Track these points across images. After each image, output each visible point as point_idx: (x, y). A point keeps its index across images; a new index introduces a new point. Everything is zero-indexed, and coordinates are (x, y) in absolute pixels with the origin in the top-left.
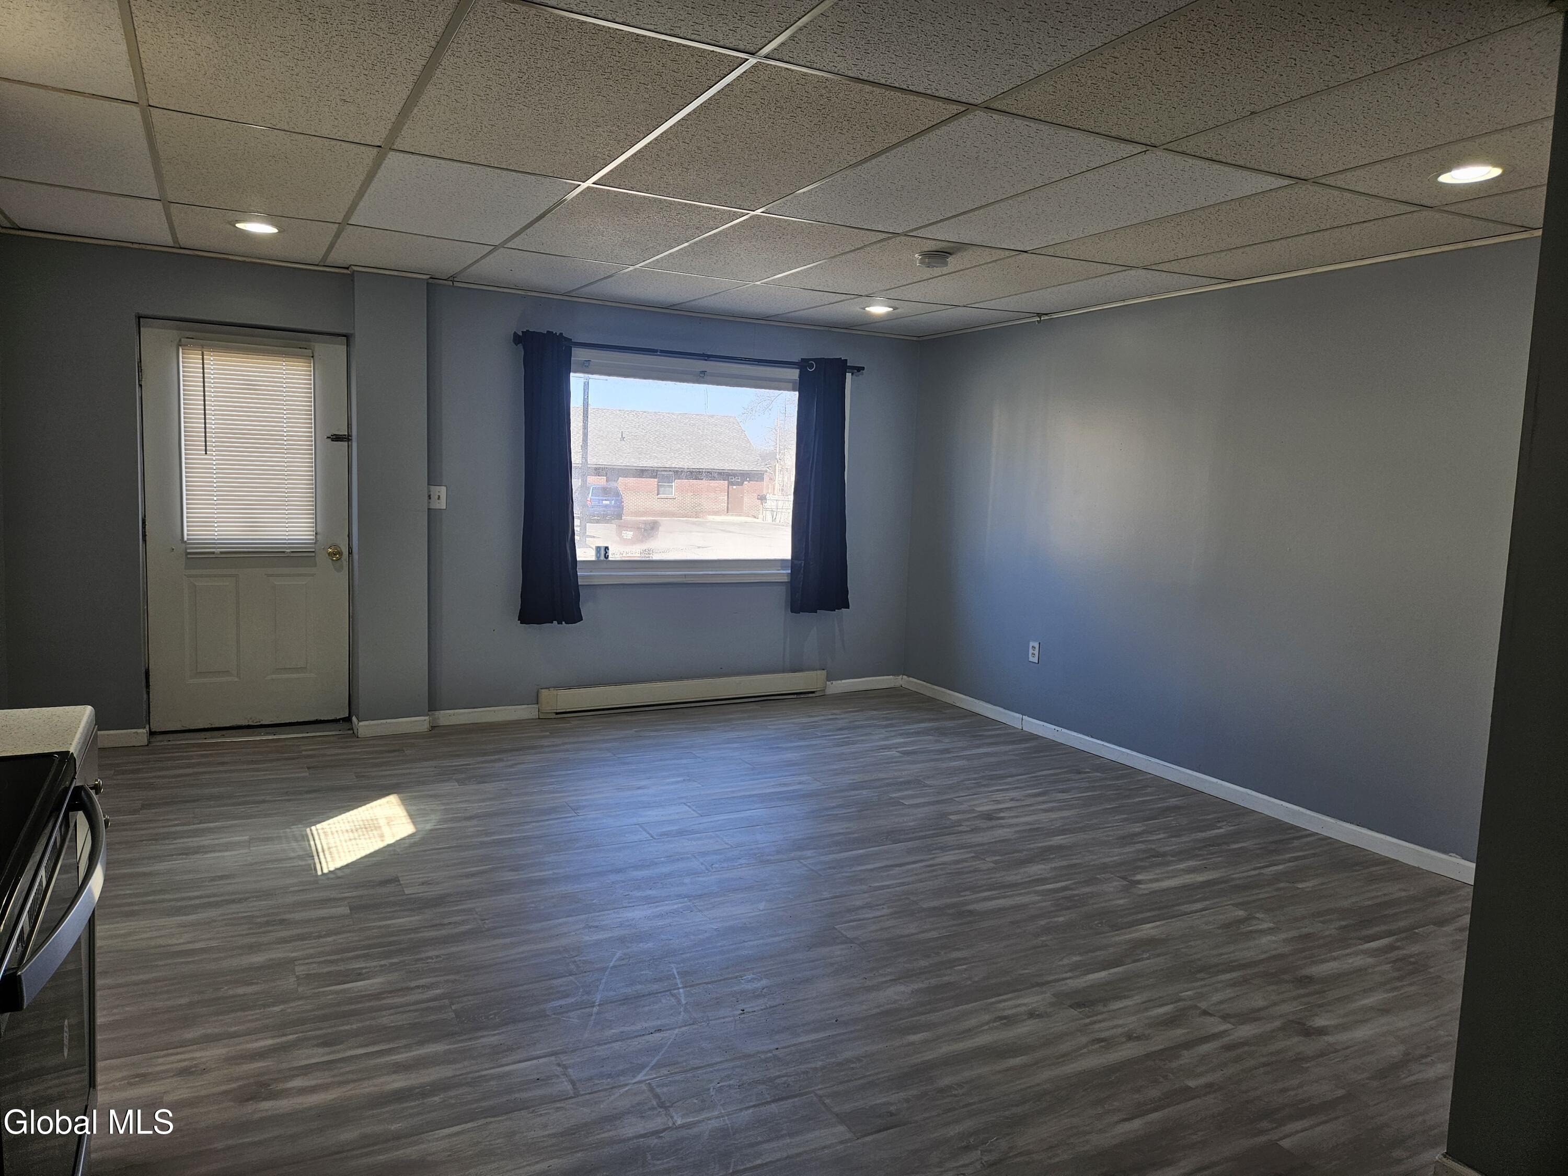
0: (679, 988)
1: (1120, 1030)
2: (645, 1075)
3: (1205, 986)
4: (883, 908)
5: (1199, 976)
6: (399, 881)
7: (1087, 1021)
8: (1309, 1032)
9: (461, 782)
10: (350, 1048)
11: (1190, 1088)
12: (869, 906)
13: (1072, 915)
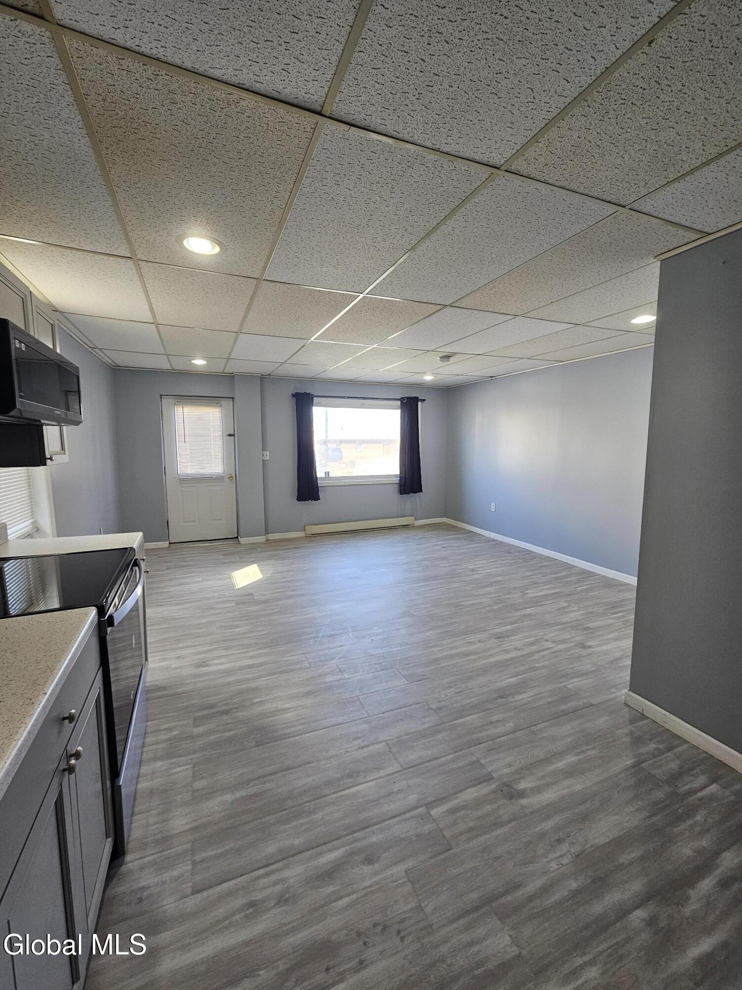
0: (350, 632)
1: (513, 647)
2: (335, 661)
3: (548, 631)
4: (428, 604)
5: (546, 627)
7: (500, 643)
8: (584, 647)
9: (277, 560)
10: (234, 651)
11: (536, 667)
12: (423, 603)
13: (500, 606)
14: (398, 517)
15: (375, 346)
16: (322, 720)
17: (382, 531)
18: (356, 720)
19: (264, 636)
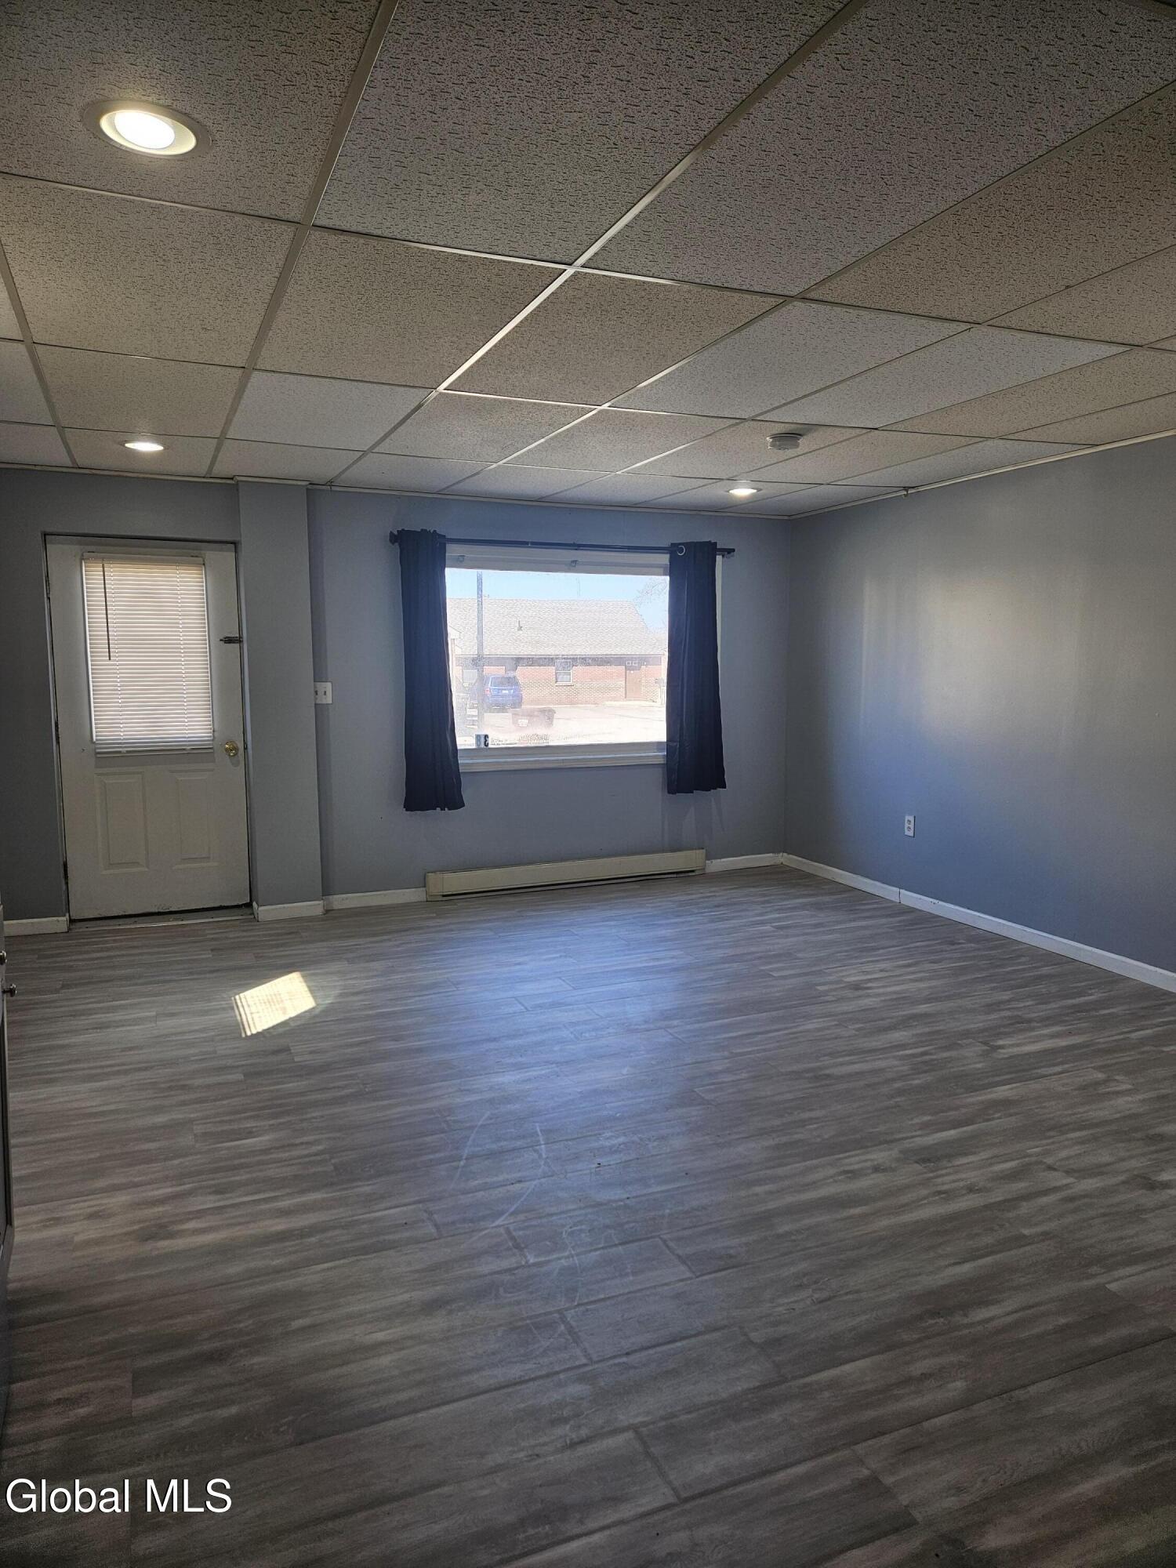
0: (540, 1145)
1: (961, 1184)
2: (503, 1221)
3: (1053, 1143)
4: (742, 1073)
5: (1048, 1134)
6: (290, 1050)
7: (931, 1175)
8: (1153, 1186)
9: (351, 961)
10: (240, 1196)
11: (1024, 1236)
12: (728, 1071)
13: (928, 1078)
14: (663, 851)
15: (605, 406)
16: (469, 1372)
17: (622, 887)
18: (558, 1373)
19: (319, 1158)
